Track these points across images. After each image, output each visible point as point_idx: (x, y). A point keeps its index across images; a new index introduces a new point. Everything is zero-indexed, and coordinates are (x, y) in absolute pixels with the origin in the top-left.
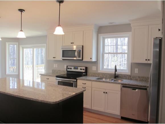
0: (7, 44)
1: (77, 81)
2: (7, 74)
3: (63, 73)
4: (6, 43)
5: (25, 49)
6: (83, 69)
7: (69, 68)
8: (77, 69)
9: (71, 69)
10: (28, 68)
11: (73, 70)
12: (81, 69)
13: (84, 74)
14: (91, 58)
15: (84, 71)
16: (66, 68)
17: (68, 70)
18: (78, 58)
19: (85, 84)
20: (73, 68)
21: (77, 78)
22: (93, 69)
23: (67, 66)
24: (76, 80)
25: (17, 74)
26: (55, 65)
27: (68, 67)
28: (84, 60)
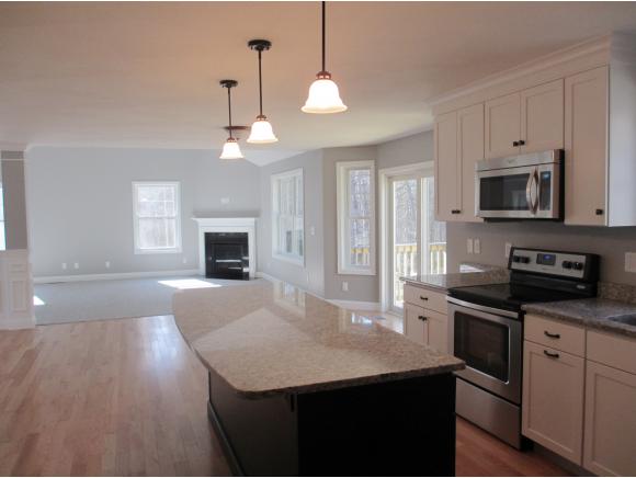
0: (341, 168)
1: (521, 319)
2: (339, 272)
3: (499, 276)
4: (338, 164)
5: (395, 185)
6: (579, 267)
7: (518, 259)
8: (552, 262)
9: (527, 260)
10: (405, 256)
11: (534, 267)
12: (568, 265)
13: (579, 287)
14: (600, 212)
15: (579, 274)
16: (507, 255)
17: (515, 266)
18: (541, 214)
19: (558, 337)
20: (533, 255)
21: (525, 307)
22: (627, 269)
23: (513, 249)
24: (515, 315)
25: (371, 272)
26: (470, 241)
27: (517, 253)
28: (568, 222)
